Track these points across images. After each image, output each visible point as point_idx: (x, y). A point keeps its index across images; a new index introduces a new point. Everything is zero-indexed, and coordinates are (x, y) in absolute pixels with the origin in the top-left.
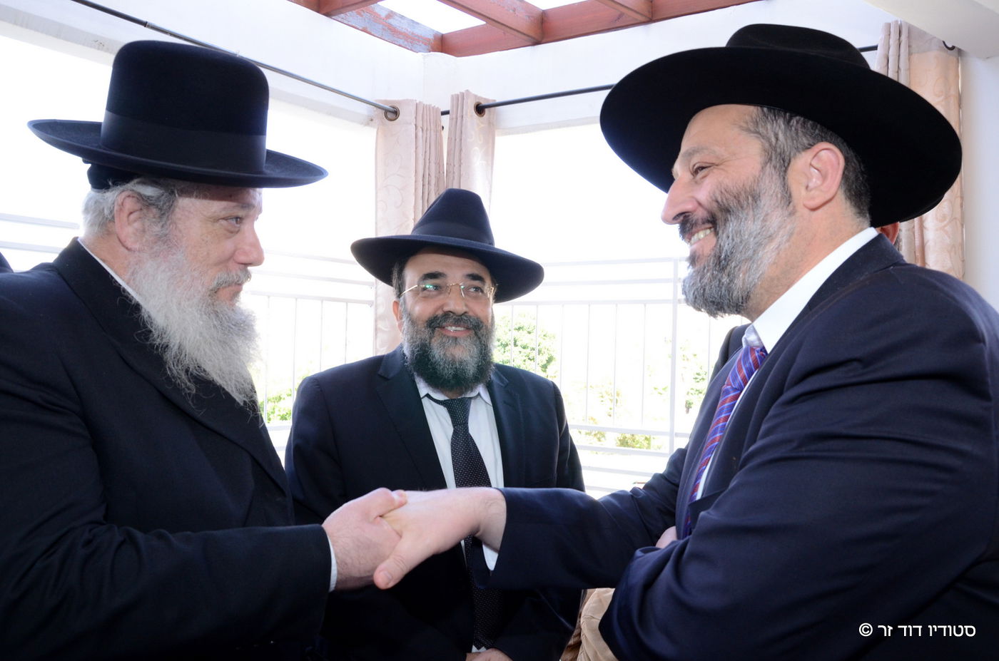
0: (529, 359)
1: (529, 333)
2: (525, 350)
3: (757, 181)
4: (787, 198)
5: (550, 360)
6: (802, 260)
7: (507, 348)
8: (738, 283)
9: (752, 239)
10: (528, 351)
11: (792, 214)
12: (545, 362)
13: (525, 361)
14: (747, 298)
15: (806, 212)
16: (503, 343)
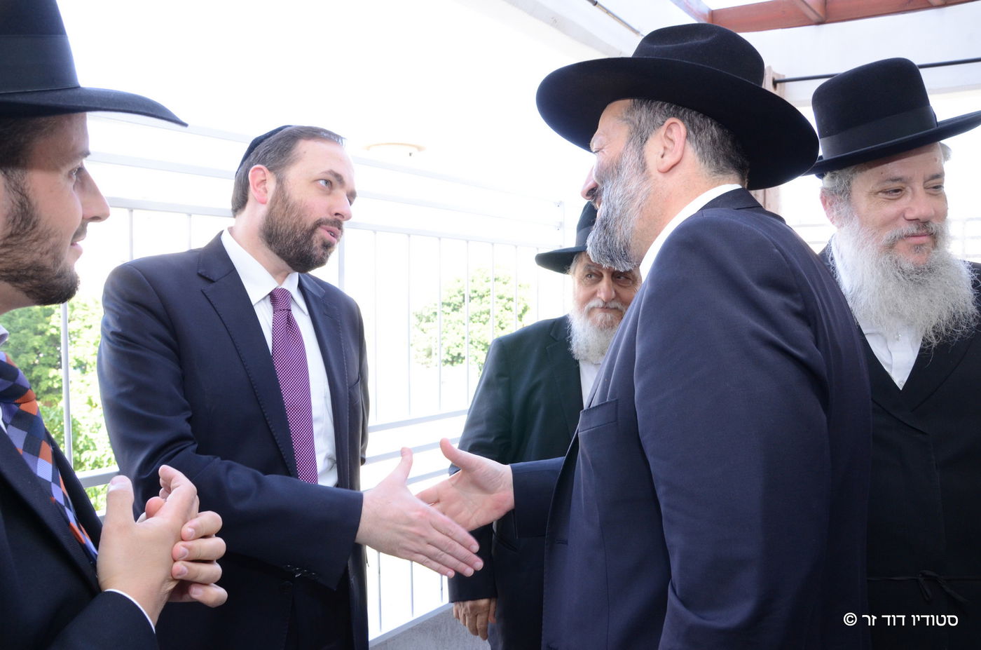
0: (506, 309)
1: (505, 283)
2: (501, 300)
3: (621, 156)
4: (643, 167)
5: (525, 310)
6: (662, 214)
7: (484, 299)
8: (618, 237)
9: (617, 201)
10: (504, 301)
11: (646, 179)
12: (521, 312)
13: (502, 311)
14: (627, 247)
15: (660, 176)
16: (480, 294)
